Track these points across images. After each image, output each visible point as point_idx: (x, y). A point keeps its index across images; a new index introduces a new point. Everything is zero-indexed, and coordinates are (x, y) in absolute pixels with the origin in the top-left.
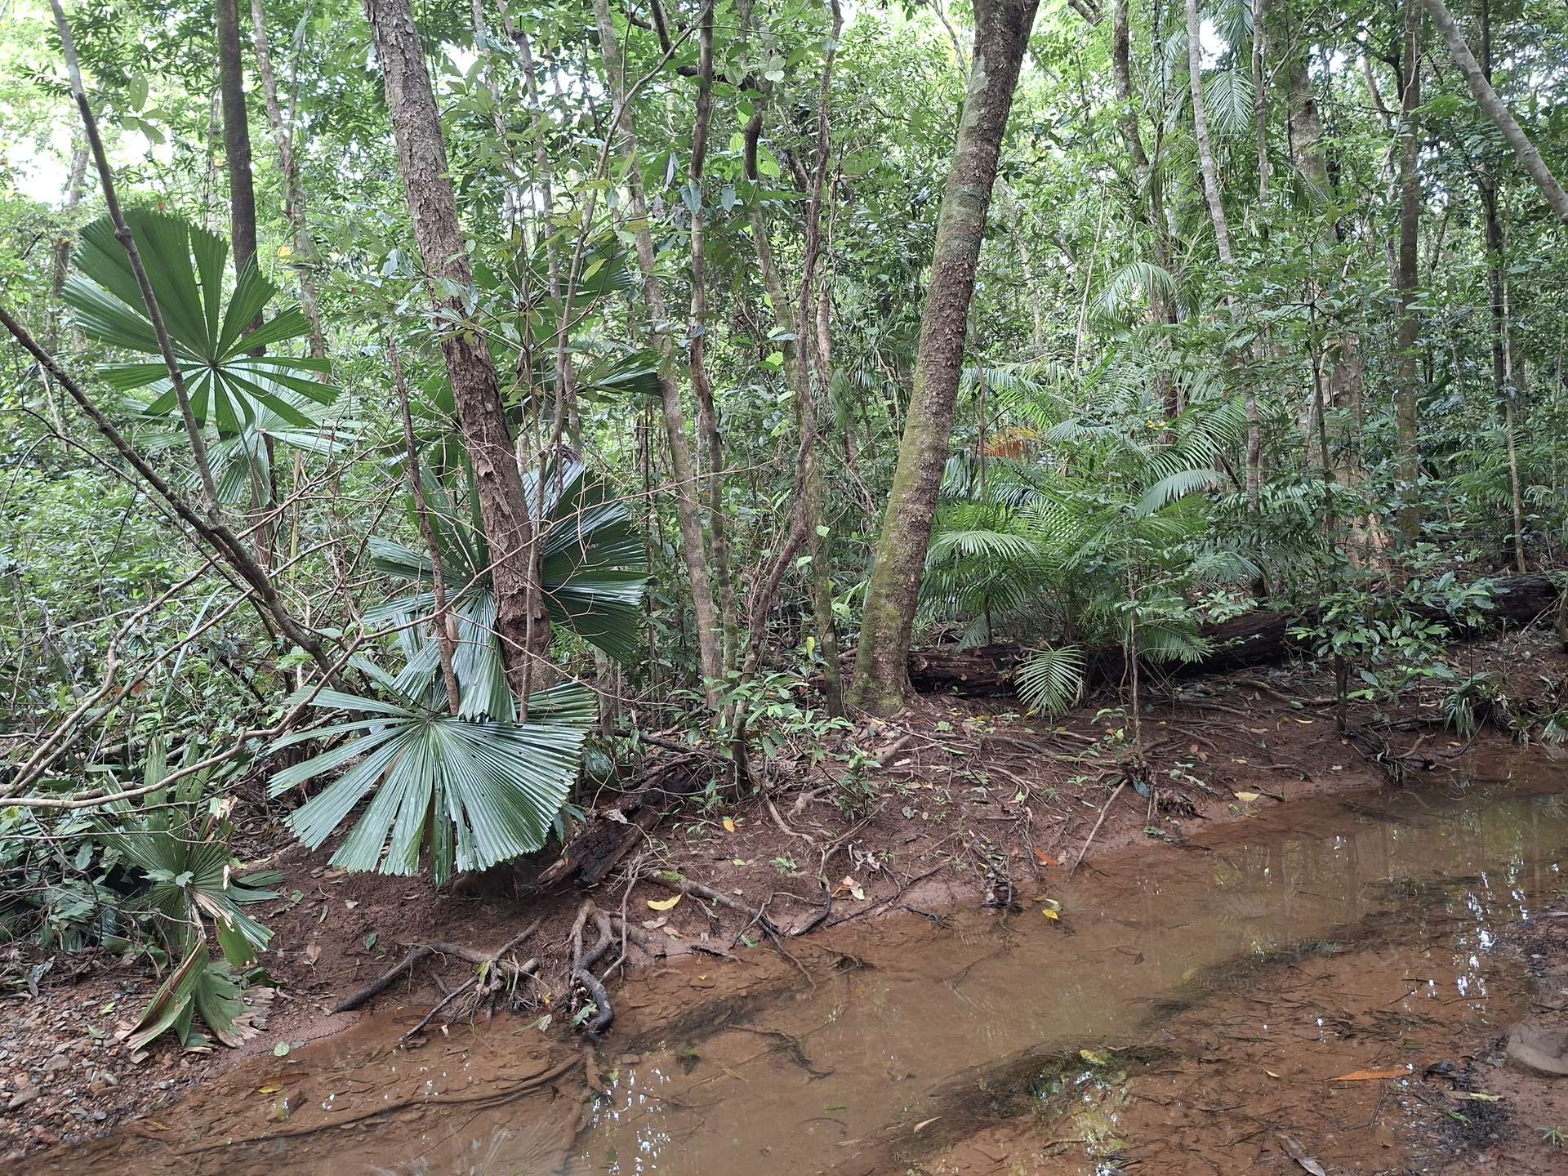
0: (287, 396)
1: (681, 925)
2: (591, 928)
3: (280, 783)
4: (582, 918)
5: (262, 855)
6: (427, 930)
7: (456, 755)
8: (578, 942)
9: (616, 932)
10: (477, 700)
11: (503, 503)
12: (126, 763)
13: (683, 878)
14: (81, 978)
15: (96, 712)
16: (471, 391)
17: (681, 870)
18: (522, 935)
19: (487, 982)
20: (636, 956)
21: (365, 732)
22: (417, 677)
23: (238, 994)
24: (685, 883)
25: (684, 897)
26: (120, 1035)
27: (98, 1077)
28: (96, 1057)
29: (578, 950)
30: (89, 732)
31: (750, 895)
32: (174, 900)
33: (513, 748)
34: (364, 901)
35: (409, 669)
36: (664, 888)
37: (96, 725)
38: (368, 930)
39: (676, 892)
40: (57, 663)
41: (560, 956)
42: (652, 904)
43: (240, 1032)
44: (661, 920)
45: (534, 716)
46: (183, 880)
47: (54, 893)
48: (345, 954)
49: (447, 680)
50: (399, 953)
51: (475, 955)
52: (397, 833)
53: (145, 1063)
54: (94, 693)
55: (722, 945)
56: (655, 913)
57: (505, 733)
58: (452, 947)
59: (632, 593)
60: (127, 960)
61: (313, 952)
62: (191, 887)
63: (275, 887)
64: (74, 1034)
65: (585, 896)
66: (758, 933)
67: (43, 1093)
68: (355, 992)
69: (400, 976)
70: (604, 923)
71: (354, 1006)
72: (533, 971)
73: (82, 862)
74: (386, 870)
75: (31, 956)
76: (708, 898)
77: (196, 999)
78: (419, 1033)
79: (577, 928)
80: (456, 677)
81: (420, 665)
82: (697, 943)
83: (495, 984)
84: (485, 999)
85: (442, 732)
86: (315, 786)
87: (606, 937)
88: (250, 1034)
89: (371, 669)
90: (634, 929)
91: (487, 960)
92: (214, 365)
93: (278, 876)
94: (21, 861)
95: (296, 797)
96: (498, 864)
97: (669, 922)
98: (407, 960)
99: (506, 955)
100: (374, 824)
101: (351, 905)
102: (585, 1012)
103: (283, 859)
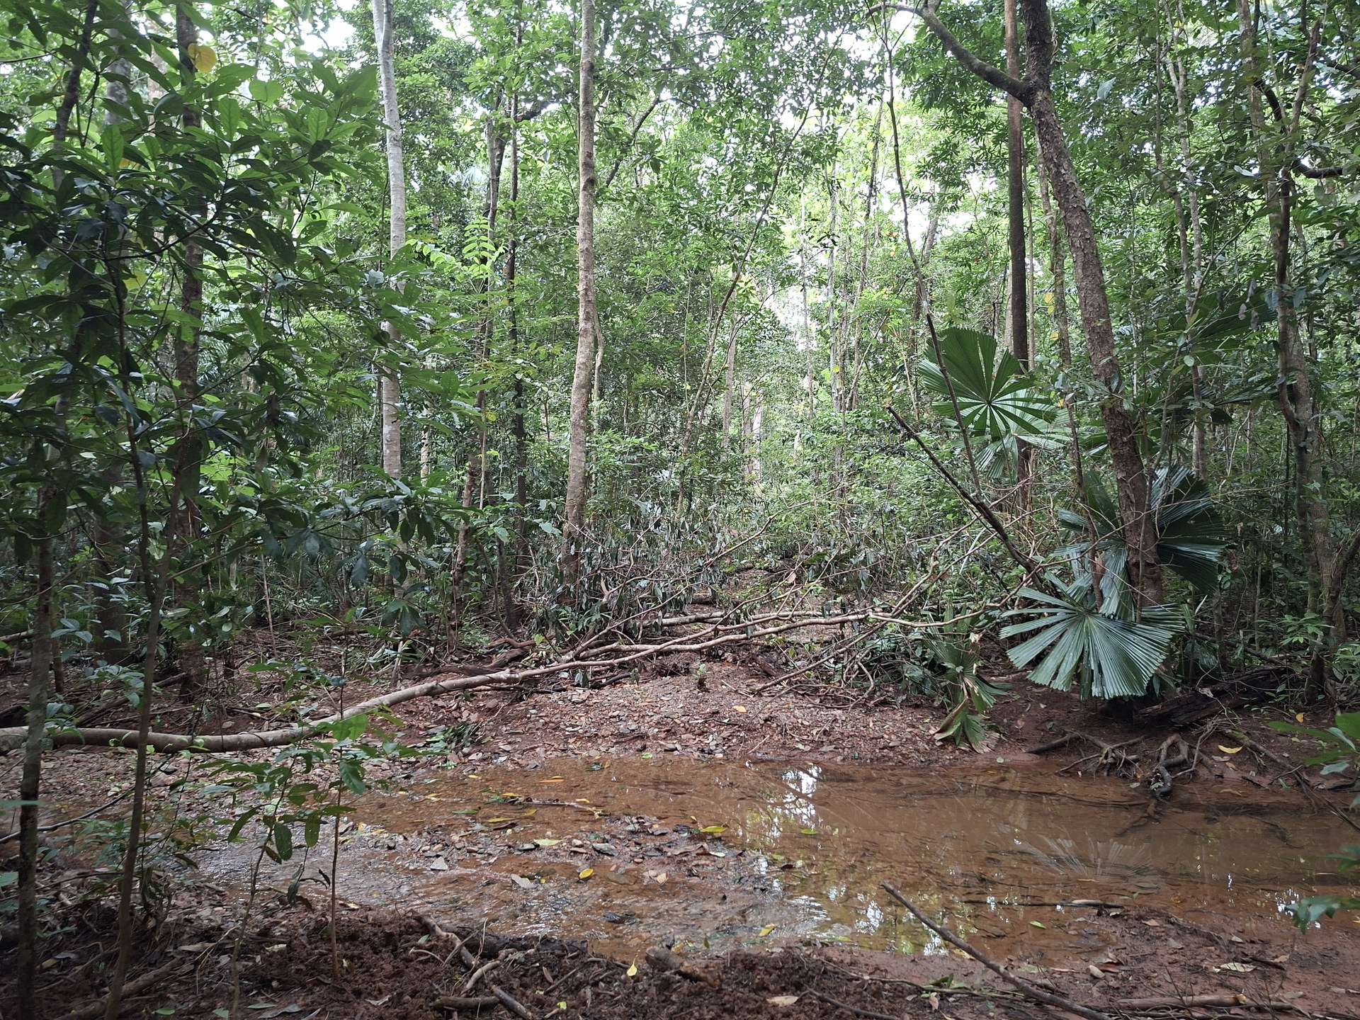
0: (1028, 417)
1: (1239, 764)
2: (1174, 748)
3: (1006, 632)
4: (1169, 741)
5: (1003, 675)
6: (1079, 726)
7: (1098, 636)
8: (1164, 753)
9: (1191, 755)
10: (1110, 606)
11: (1132, 496)
12: (938, 614)
13: (1247, 738)
14: (917, 706)
15: (926, 586)
16: (1114, 431)
17: (1248, 734)
18: (1131, 741)
19: (1106, 757)
20: (1203, 772)
21: (1051, 614)
22: (1080, 589)
23: (982, 731)
24: (1247, 741)
25: (1245, 748)
26: (932, 732)
27: (922, 745)
28: (922, 738)
29: (1162, 757)
30: (923, 594)
31: (1294, 759)
32: (956, 678)
33: (1131, 637)
34: (1049, 706)
35: (1078, 583)
36: (1232, 742)
37: (926, 592)
38: (1049, 721)
39: (1238, 745)
40: (909, 558)
41: (1152, 758)
42: (1222, 748)
43: (983, 747)
44: (1226, 758)
45: (1145, 621)
46: (959, 669)
47: (907, 666)
48: (1036, 728)
49: (1096, 592)
50: (1064, 735)
51: (1102, 744)
52: (1061, 670)
53: (941, 746)
54: (925, 577)
55: (1265, 782)
56: (1223, 754)
57: (1128, 628)
58: (1091, 738)
59: (1212, 554)
60: (936, 704)
61: (1020, 723)
62: (962, 673)
63: (1006, 690)
64: (913, 727)
65: (1174, 731)
66: (1292, 781)
67: (902, 745)
68: (1038, 746)
69: (1062, 745)
70: (1184, 748)
71: (1037, 752)
72: (1136, 761)
73: (918, 653)
74: (1054, 686)
75: (898, 692)
76: (1259, 752)
77: (962, 725)
78: (1066, 772)
79: (1164, 746)
80: (1101, 592)
81: (1082, 581)
82: (1246, 775)
83: (1110, 760)
84: (1103, 766)
85: (1091, 621)
86: (1024, 638)
87: (1183, 755)
88: (987, 750)
89: (1057, 581)
90: (1205, 758)
91: (1107, 748)
92: (989, 403)
93: (1008, 686)
94: (894, 650)
95: (1014, 641)
96: (1115, 698)
97: (1230, 761)
98: (1067, 737)
99: (1120, 748)
100: (1049, 664)
101: (1043, 706)
102: (1157, 785)
103: (1014, 680)
